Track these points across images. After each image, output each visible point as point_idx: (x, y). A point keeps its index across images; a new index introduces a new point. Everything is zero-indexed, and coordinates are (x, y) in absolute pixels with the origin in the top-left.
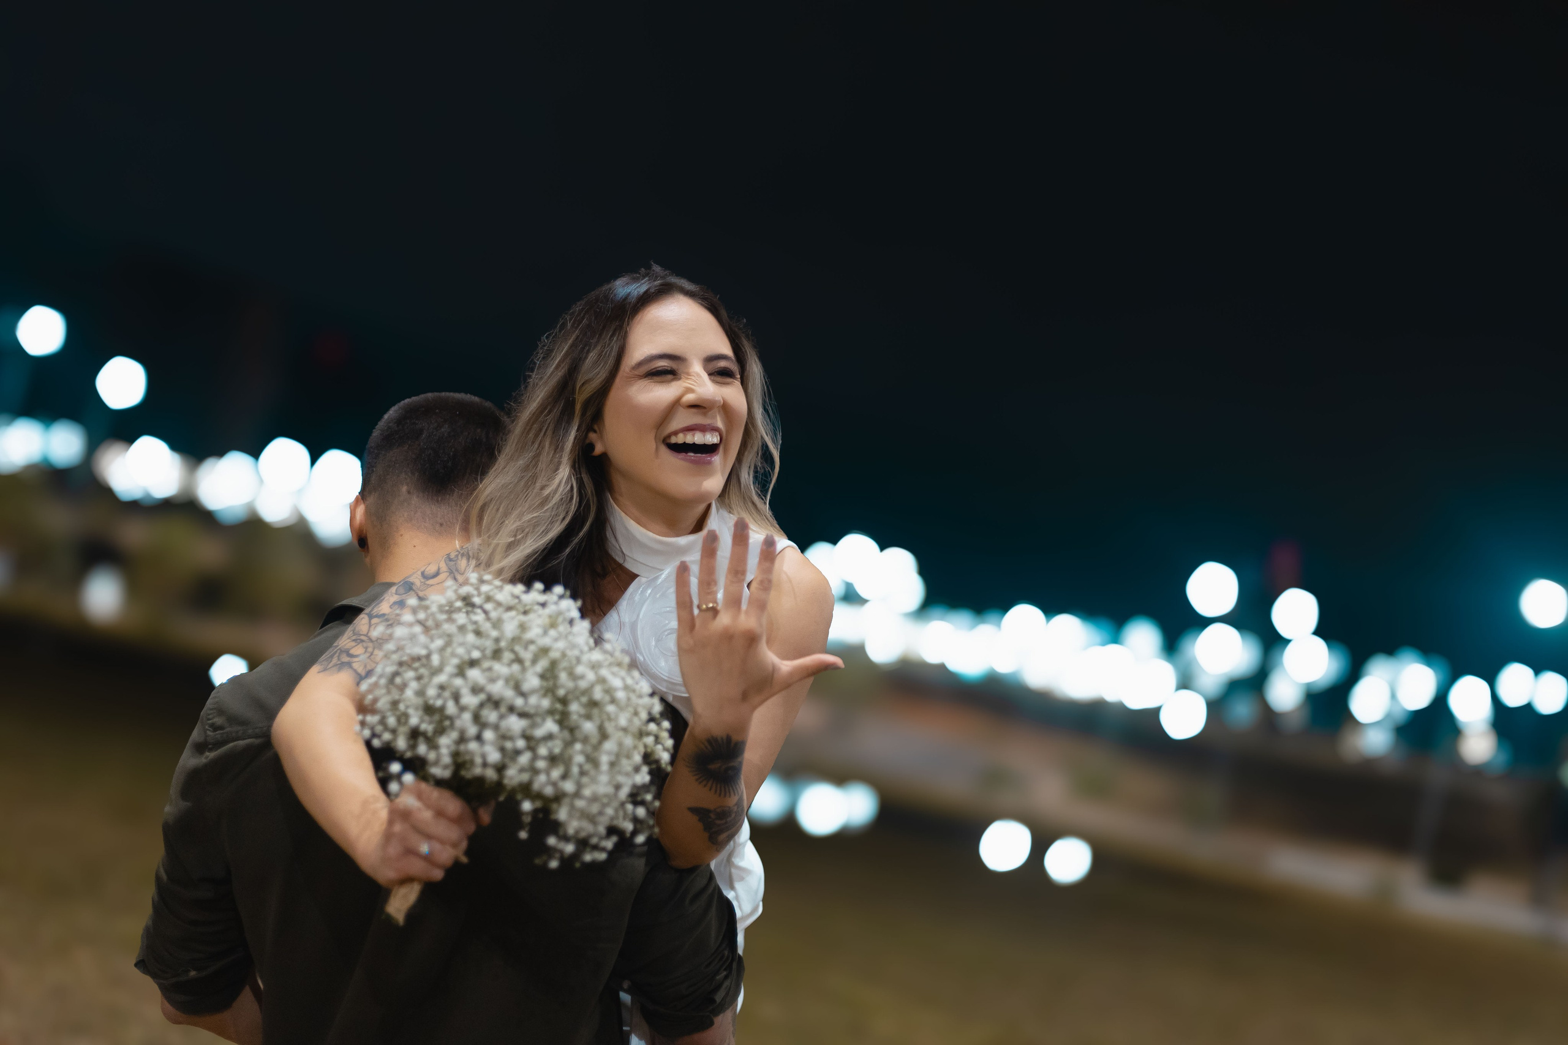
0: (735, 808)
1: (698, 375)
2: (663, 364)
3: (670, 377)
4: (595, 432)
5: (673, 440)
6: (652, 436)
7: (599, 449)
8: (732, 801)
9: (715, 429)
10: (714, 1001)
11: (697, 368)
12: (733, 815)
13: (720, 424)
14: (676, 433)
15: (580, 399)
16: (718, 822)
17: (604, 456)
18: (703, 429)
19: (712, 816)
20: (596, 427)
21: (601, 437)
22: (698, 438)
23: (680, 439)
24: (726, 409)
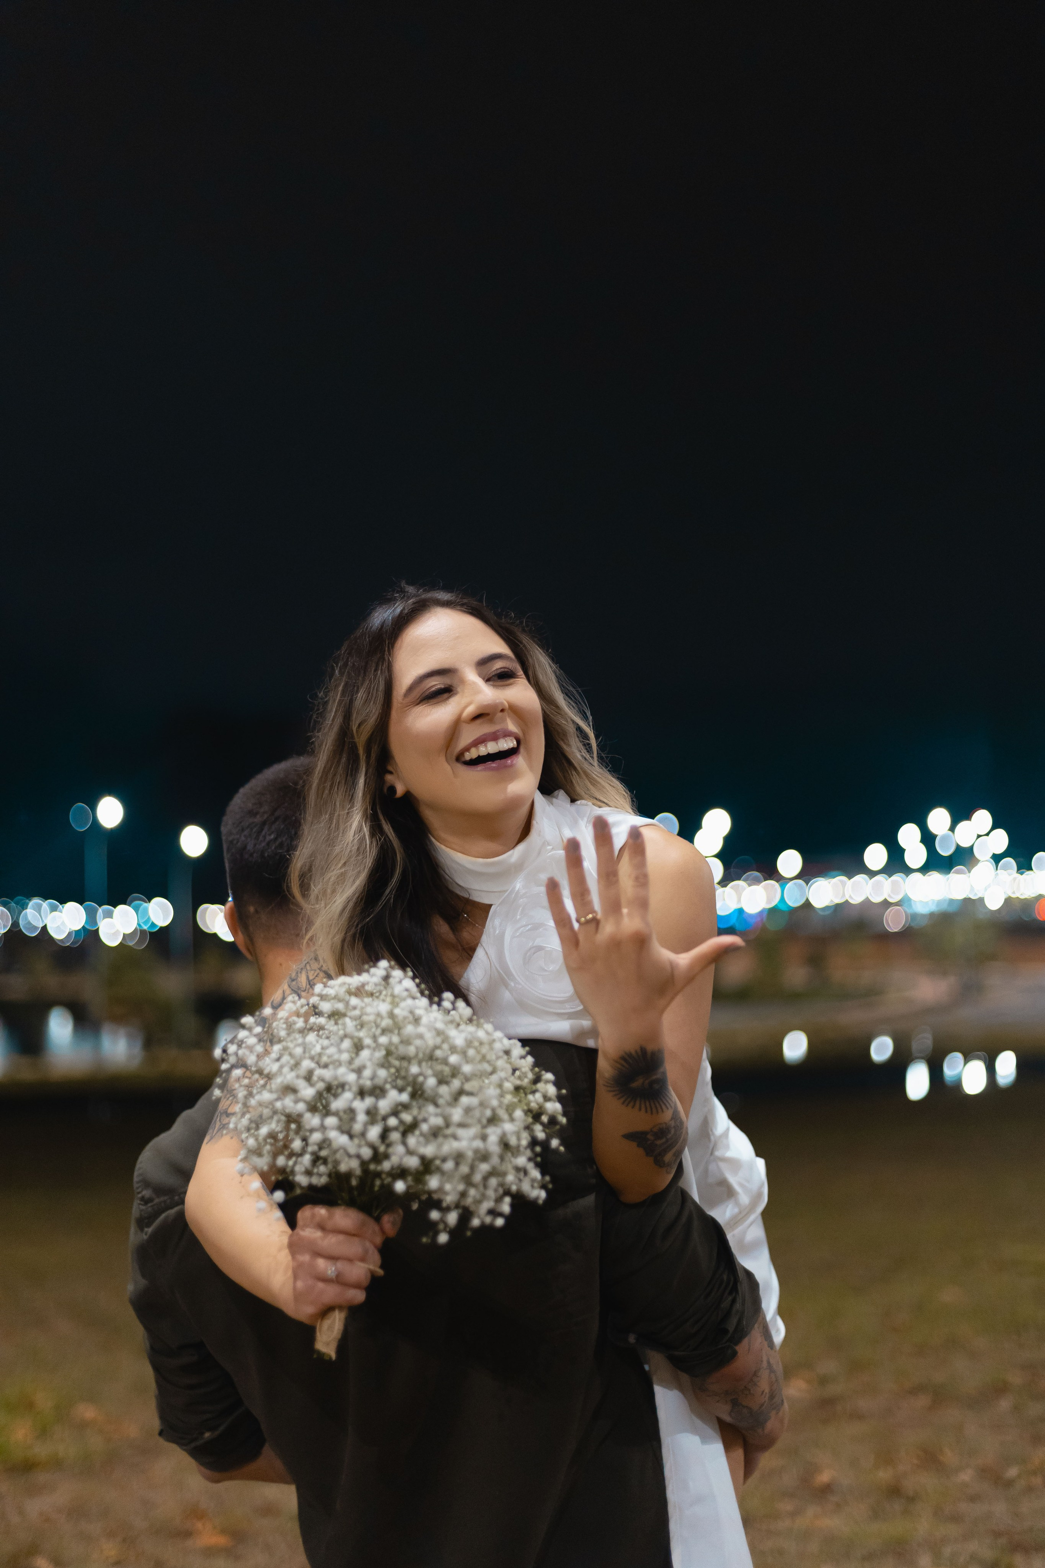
0: (672, 1123)
1: (474, 683)
2: (436, 683)
3: (446, 695)
4: (391, 773)
5: (468, 756)
6: (442, 759)
7: (400, 790)
8: (667, 1116)
9: (507, 734)
10: (726, 1331)
11: (472, 676)
12: (673, 1131)
13: (512, 726)
14: (467, 749)
15: (361, 741)
16: (659, 1142)
17: (408, 796)
18: (495, 737)
19: (650, 1137)
20: (390, 768)
21: (398, 777)
22: (491, 748)
23: (473, 754)
24: (514, 711)
